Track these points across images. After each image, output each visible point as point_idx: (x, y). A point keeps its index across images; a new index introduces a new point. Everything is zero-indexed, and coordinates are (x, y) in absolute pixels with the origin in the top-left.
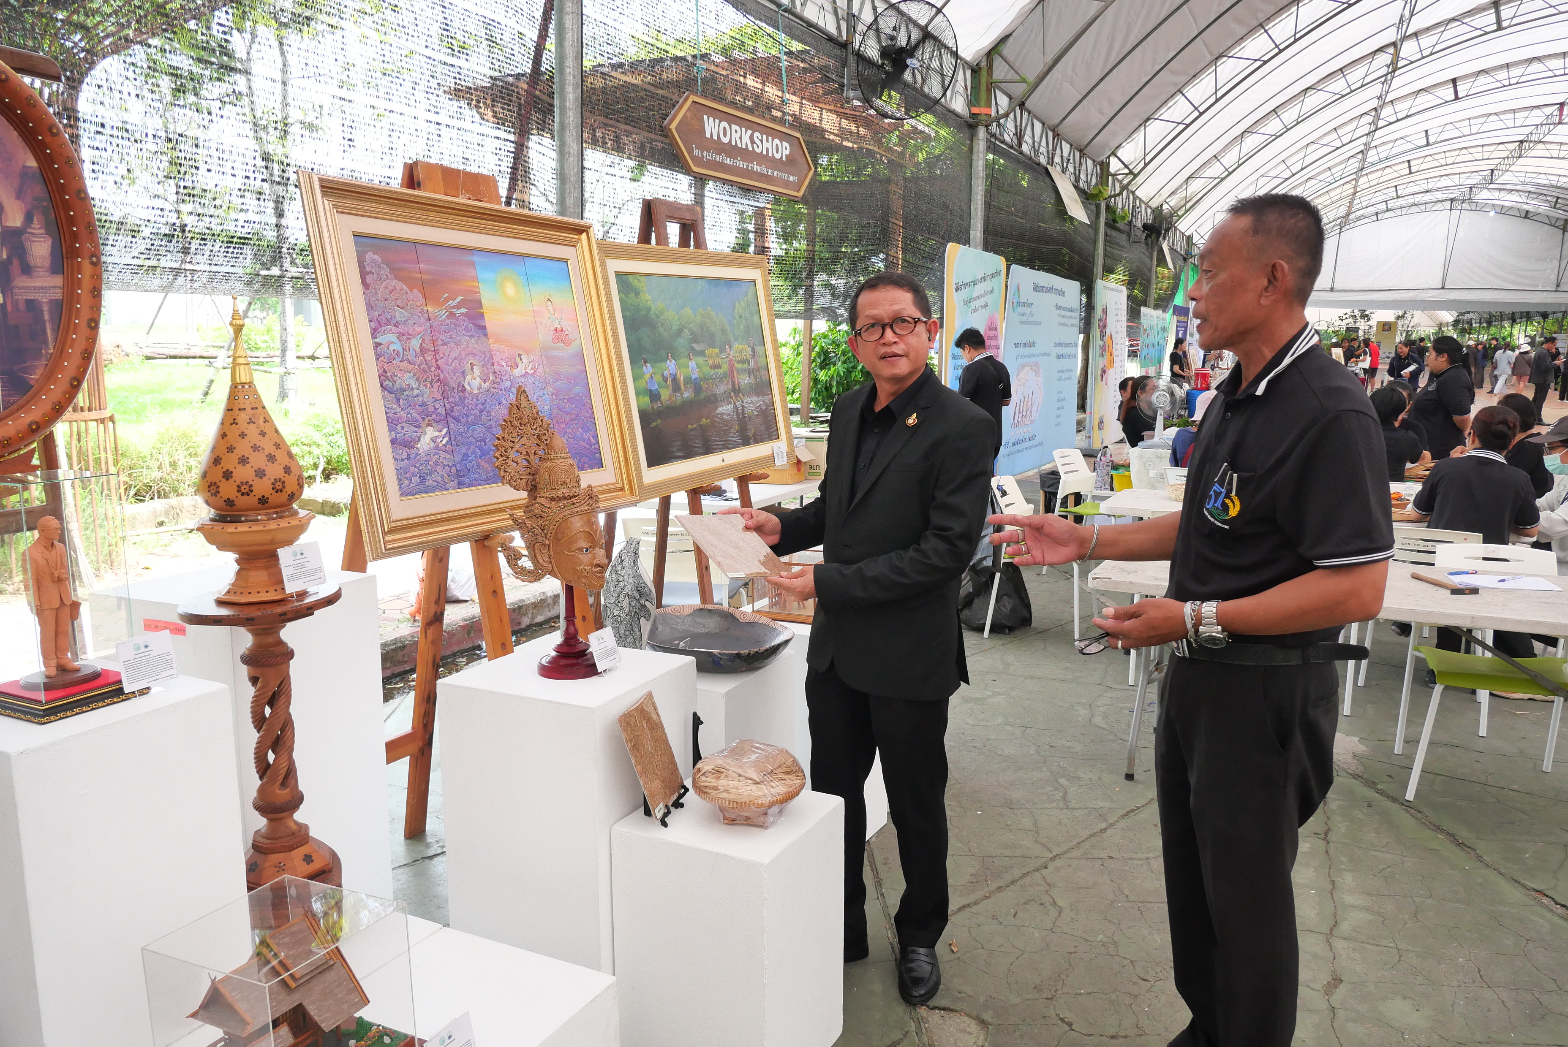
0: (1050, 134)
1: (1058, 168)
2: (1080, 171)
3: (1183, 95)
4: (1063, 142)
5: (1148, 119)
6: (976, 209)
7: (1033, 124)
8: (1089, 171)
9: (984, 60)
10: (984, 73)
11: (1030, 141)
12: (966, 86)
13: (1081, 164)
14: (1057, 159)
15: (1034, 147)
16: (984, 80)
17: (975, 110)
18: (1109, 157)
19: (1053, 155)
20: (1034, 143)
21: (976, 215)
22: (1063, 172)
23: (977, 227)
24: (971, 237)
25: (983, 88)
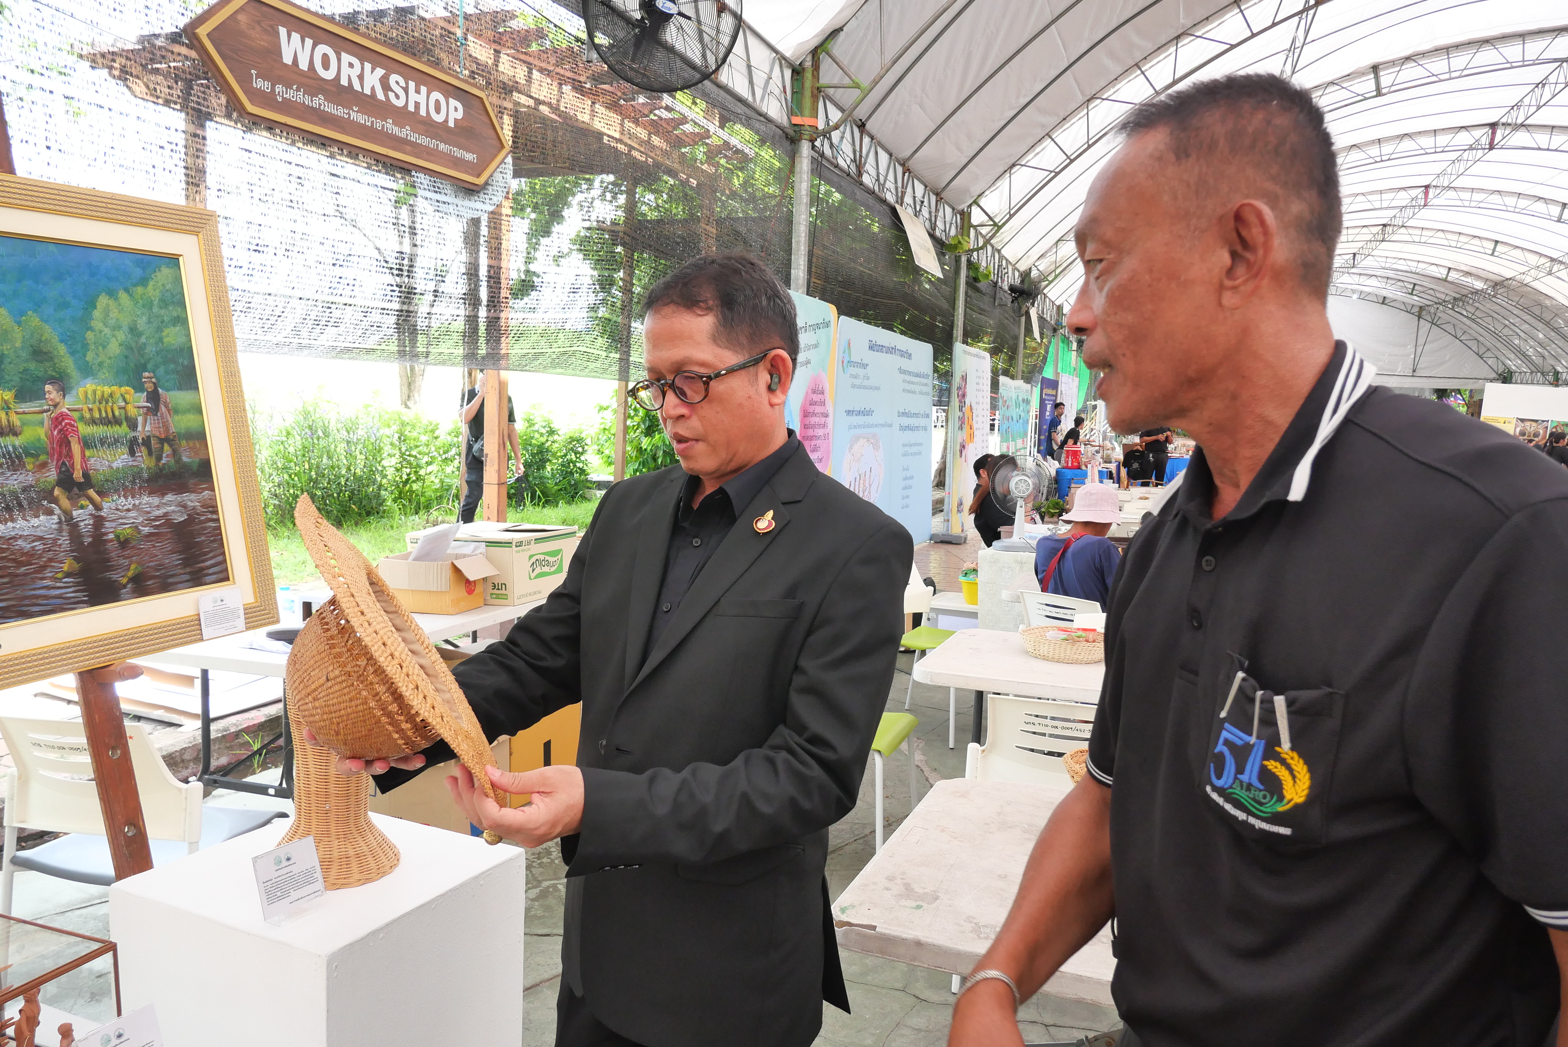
0: (900, 169)
1: (910, 210)
2: (936, 217)
3: (1053, 140)
4: (915, 181)
5: (1014, 165)
6: (798, 242)
7: (876, 153)
8: (948, 219)
9: (809, 58)
10: (808, 75)
11: (873, 172)
12: (784, 87)
13: (937, 210)
14: (908, 199)
15: (878, 180)
16: (808, 84)
17: (796, 120)
18: (970, 206)
19: (903, 193)
20: (878, 176)
21: (798, 250)
22: (916, 215)
23: (799, 265)
24: (792, 277)
25: (808, 93)
